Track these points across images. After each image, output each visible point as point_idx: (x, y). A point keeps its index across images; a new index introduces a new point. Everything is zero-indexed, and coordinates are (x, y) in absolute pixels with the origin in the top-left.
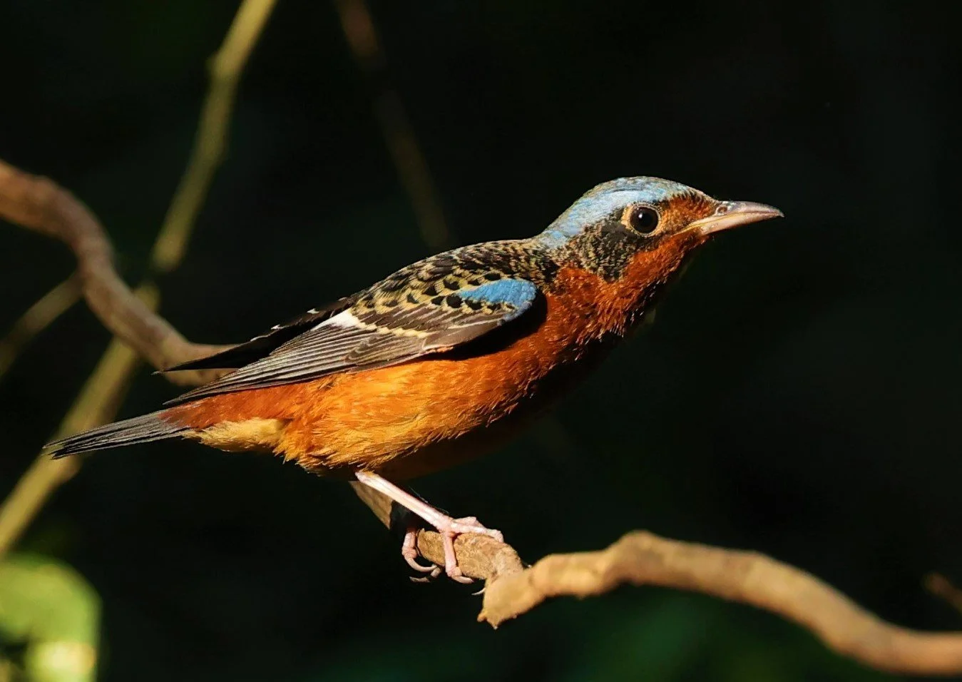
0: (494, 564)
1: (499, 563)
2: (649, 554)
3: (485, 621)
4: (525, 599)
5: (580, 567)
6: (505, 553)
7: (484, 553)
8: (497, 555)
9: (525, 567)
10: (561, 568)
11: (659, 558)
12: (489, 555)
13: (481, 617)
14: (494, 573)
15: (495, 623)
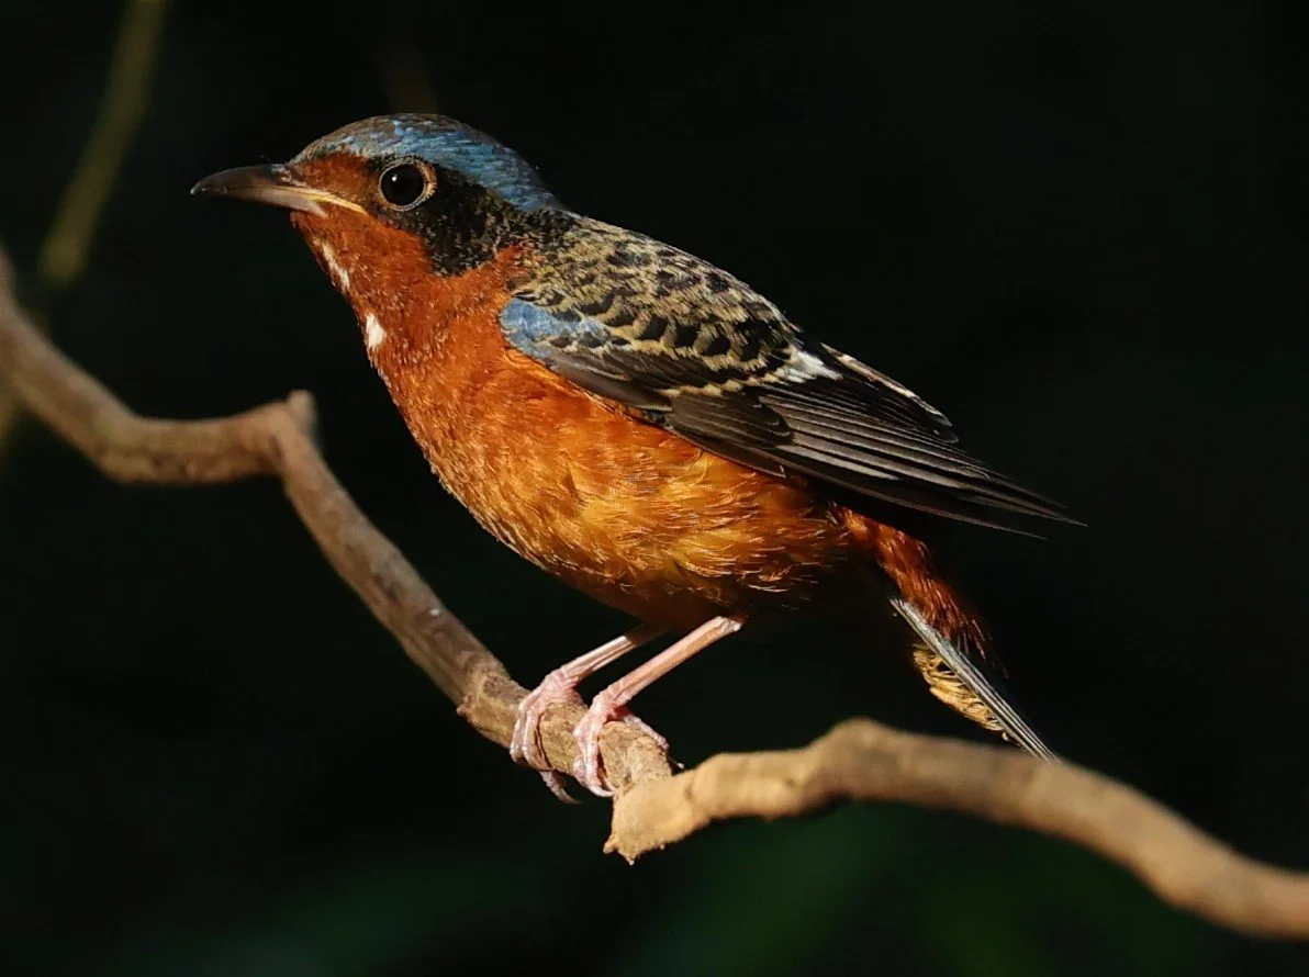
0: (626, 763)
1: (632, 762)
3: (615, 852)
4: (681, 820)
6: (642, 746)
7: (607, 746)
8: (629, 751)
9: (676, 771)
10: (740, 773)
12: (617, 748)
13: (608, 847)
14: (627, 779)
15: (630, 856)
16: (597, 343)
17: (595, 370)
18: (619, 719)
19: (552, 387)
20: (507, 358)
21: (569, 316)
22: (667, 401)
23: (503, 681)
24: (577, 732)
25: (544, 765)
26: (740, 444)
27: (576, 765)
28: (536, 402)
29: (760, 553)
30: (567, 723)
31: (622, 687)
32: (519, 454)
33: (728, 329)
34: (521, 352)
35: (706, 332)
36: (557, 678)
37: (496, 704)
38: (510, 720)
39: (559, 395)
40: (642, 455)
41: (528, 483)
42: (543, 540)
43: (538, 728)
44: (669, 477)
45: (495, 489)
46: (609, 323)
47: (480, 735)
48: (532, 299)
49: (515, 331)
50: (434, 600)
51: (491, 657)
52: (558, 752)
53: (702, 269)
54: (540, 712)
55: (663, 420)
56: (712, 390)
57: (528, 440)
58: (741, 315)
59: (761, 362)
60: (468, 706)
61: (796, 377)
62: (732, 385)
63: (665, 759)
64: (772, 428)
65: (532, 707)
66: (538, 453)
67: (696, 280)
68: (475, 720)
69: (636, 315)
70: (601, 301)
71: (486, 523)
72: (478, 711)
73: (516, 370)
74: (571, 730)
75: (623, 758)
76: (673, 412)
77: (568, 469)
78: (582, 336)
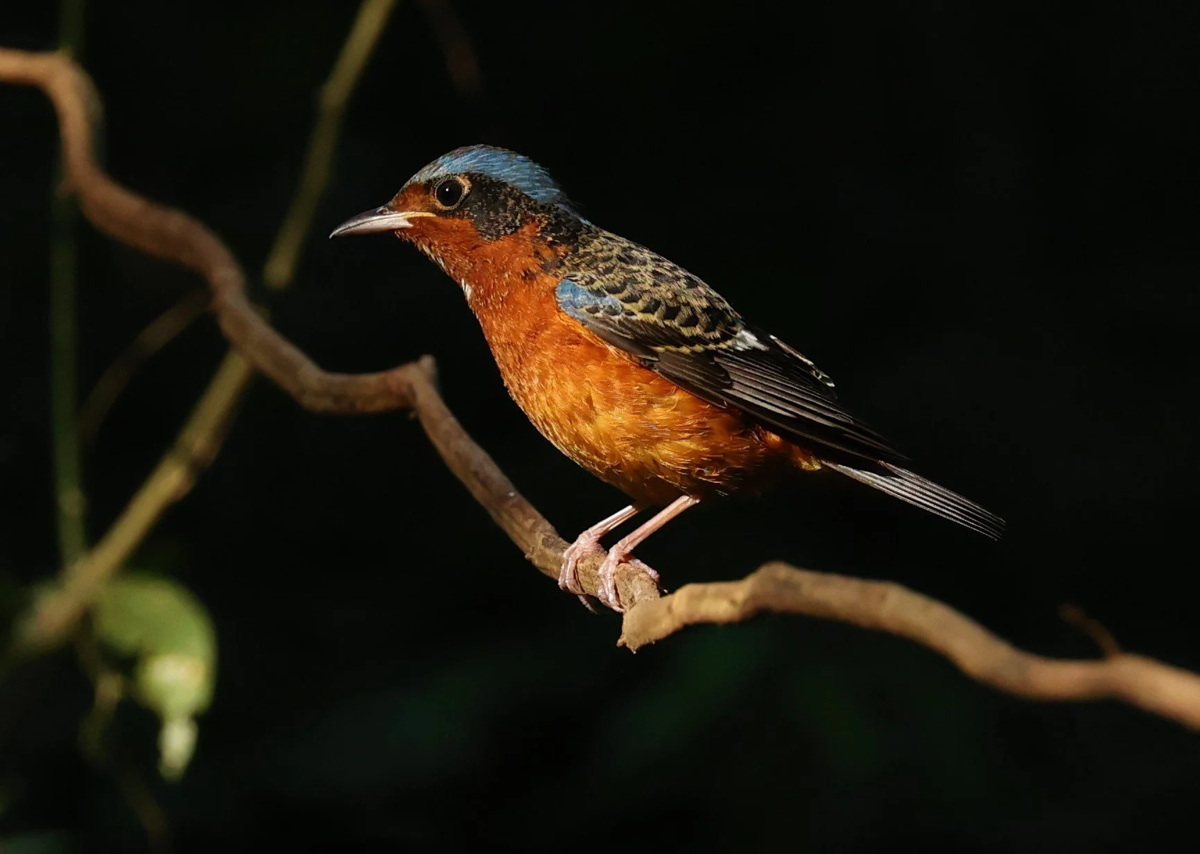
0: (631, 590)
1: (635, 589)
2: (787, 584)
3: (624, 645)
4: (664, 626)
5: (717, 596)
6: (641, 579)
7: (620, 578)
8: (633, 582)
9: (663, 595)
10: (700, 597)
11: (796, 587)
12: (626, 580)
13: (620, 642)
14: (632, 600)
15: (633, 648)
16: (615, 313)
17: (612, 330)
18: (626, 562)
19: (585, 339)
20: (558, 319)
21: (598, 293)
22: (656, 354)
23: (554, 538)
24: (600, 571)
25: (580, 592)
26: (699, 385)
27: (600, 592)
28: (575, 347)
29: (708, 458)
30: (594, 564)
31: (627, 542)
32: (560, 380)
33: (698, 310)
34: (567, 315)
35: (686, 312)
36: (587, 536)
37: (550, 552)
38: (559, 562)
39: (590, 345)
40: (638, 388)
41: (564, 397)
42: (569, 435)
43: (576, 567)
44: (654, 404)
45: (543, 398)
46: (622, 300)
47: (539, 571)
48: (576, 281)
49: (564, 300)
50: (510, 486)
51: (547, 522)
52: (588, 583)
53: (681, 272)
54: (577, 558)
55: (653, 366)
56: (685, 350)
57: (566, 371)
58: (705, 304)
59: (718, 335)
60: (532, 554)
61: (741, 347)
62: (699, 348)
63: (655, 586)
64: (721, 378)
65: (572, 555)
66: (573, 381)
67: (678, 278)
68: (536, 562)
69: (641, 297)
70: (618, 285)
71: (536, 422)
72: (539, 557)
73: (563, 326)
74: (597, 569)
75: (629, 587)
76: (659, 361)
77: (589, 392)
78: (606, 308)
